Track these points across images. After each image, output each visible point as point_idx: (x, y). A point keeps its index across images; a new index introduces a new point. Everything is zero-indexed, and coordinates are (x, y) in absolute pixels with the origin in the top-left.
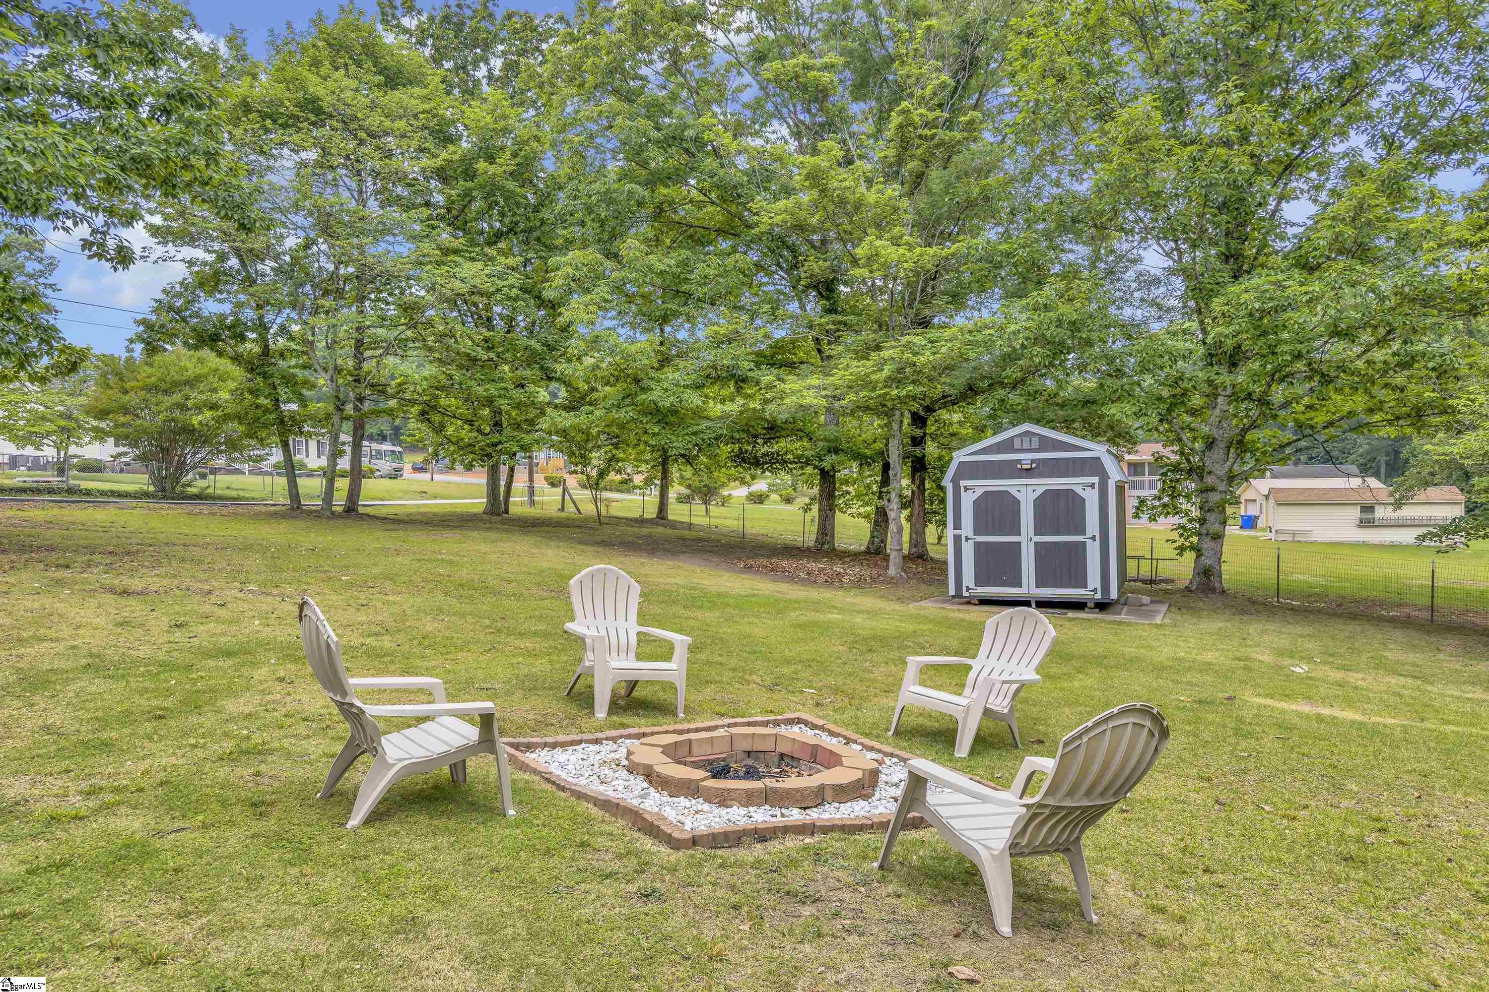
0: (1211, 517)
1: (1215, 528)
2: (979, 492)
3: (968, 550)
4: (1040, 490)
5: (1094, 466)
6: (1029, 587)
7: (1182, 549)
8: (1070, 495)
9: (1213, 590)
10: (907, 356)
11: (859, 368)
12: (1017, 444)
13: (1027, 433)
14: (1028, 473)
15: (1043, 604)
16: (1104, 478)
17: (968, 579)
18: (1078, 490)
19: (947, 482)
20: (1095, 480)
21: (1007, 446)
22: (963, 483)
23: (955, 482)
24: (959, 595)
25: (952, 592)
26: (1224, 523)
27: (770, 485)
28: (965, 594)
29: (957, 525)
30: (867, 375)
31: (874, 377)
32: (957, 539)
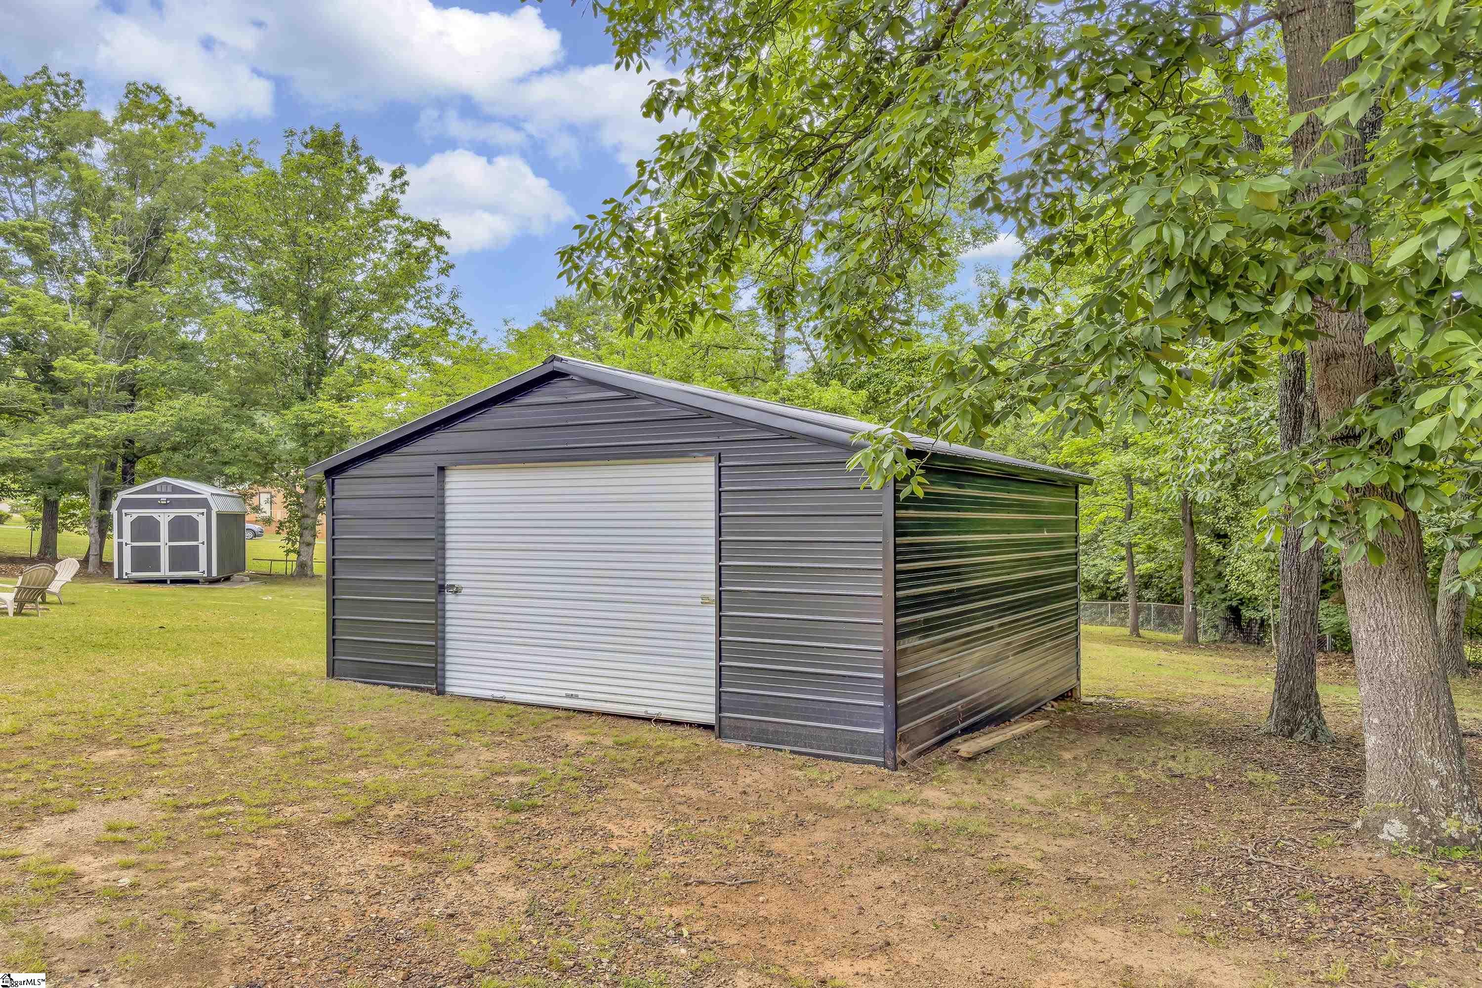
0: (306, 532)
1: (308, 539)
2: (135, 516)
3: (127, 552)
4: (172, 516)
5: (203, 503)
6: (165, 571)
7: (288, 552)
8: (190, 518)
9: (306, 575)
10: (91, 431)
11: (58, 433)
12: (158, 489)
13: (164, 483)
14: (165, 506)
15: (174, 581)
16: (209, 509)
17: (127, 568)
18: (195, 516)
19: (114, 511)
20: (205, 510)
21: (152, 490)
22: (124, 511)
23: (119, 509)
24: (120, 578)
25: (116, 576)
26: (314, 536)
27: (12, 506)
28: (125, 577)
29: (120, 536)
30: (65, 440)
31: (69, 441)
32: (120, 545)
